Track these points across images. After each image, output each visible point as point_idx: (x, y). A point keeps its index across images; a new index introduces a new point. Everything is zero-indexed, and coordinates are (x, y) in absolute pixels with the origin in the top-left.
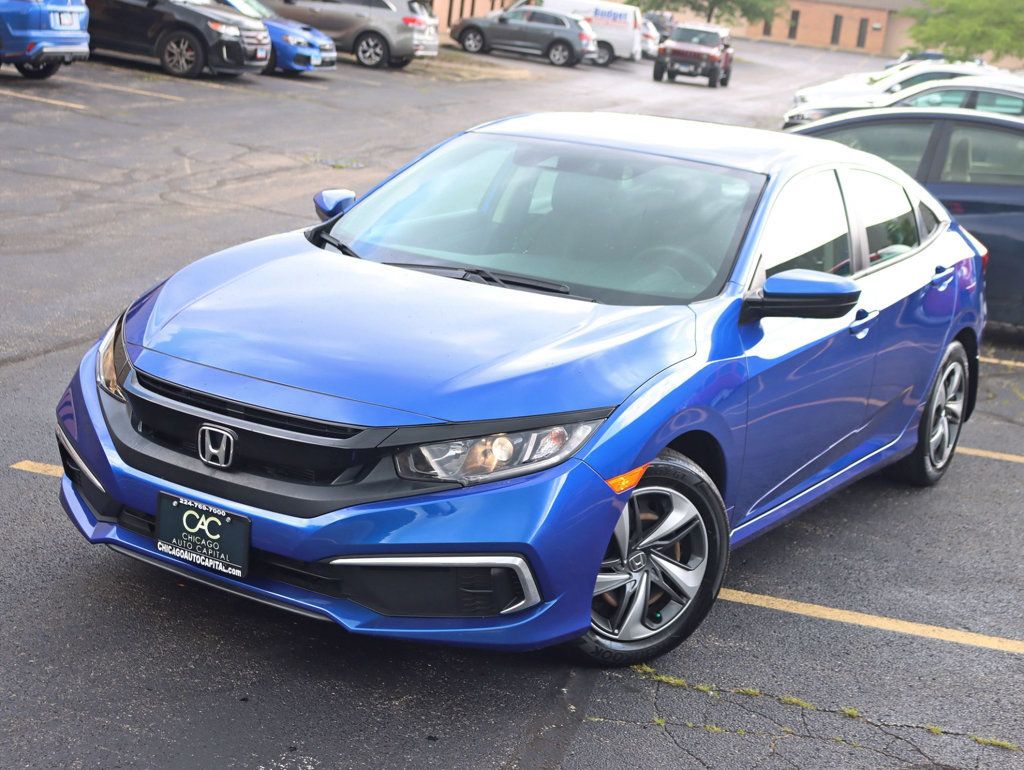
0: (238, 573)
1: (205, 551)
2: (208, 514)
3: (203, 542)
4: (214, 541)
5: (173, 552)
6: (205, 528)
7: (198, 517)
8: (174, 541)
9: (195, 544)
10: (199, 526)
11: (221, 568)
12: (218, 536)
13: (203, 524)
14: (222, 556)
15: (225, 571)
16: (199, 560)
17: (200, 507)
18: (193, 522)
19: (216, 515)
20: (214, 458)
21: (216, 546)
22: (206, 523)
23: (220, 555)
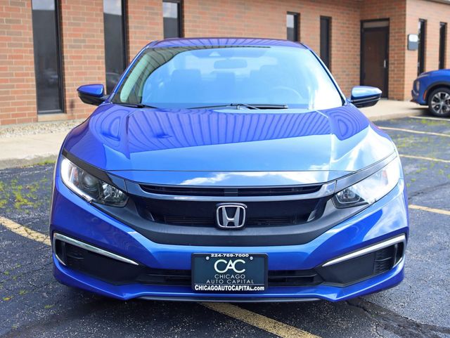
0: (262, 288)
1: (234, 281)
2: (233, 259)
3: (233, 276)
4: (240, 274)
5: (209, 289)
6: (233, 267)
7: (226, 262)
8: (208, 281)
9: (225, 280)
10: (228, 267)
11: (249, 289)
12: (244, 270)
13: (230, 266)
14: (248, 281)
15: (251, 290)
16: (231, 288)
17: (228, 255)
18: (222, 266)
19: (242, 258)
20: (231, 224)
21: (243, 277)
22: (233, 265)
23: (246, 281)
